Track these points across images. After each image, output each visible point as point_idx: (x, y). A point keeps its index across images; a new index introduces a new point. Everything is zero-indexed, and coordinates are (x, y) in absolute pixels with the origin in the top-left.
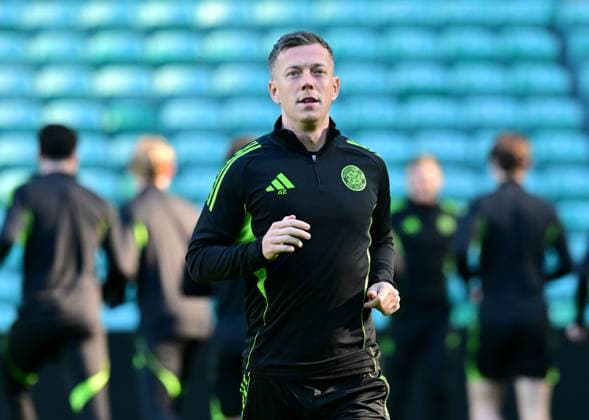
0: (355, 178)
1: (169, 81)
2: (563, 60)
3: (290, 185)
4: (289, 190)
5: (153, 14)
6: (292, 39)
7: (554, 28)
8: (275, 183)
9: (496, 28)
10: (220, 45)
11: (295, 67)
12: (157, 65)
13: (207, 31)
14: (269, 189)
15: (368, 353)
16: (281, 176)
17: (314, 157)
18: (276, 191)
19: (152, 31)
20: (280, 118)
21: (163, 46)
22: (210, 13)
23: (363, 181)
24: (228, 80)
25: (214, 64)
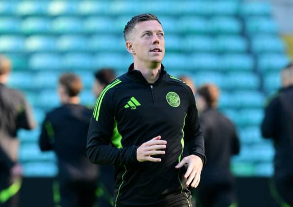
0: (174, 100)
1: (34, 43)
2: (244, 34)
3: (138, 104)
4: (138, 107)
5: (26, 8)
6: (144, 16)
7: (239, 16)
8: (130, 103)
9: (208, 16)
10: (62, 25)
11: (148, 32)
12: (27, 35)
13: (54, 17)
14: (126, 106)
15: (184, 196)
16: (133, 99)
17: (152, 86)
18: (130, 107)
19: (25, 17)
20: (133, 64)
21: (31, 25)
22: (56, 8)
23: (178, 101)
24: (65, 43)
25: (57, 35)
